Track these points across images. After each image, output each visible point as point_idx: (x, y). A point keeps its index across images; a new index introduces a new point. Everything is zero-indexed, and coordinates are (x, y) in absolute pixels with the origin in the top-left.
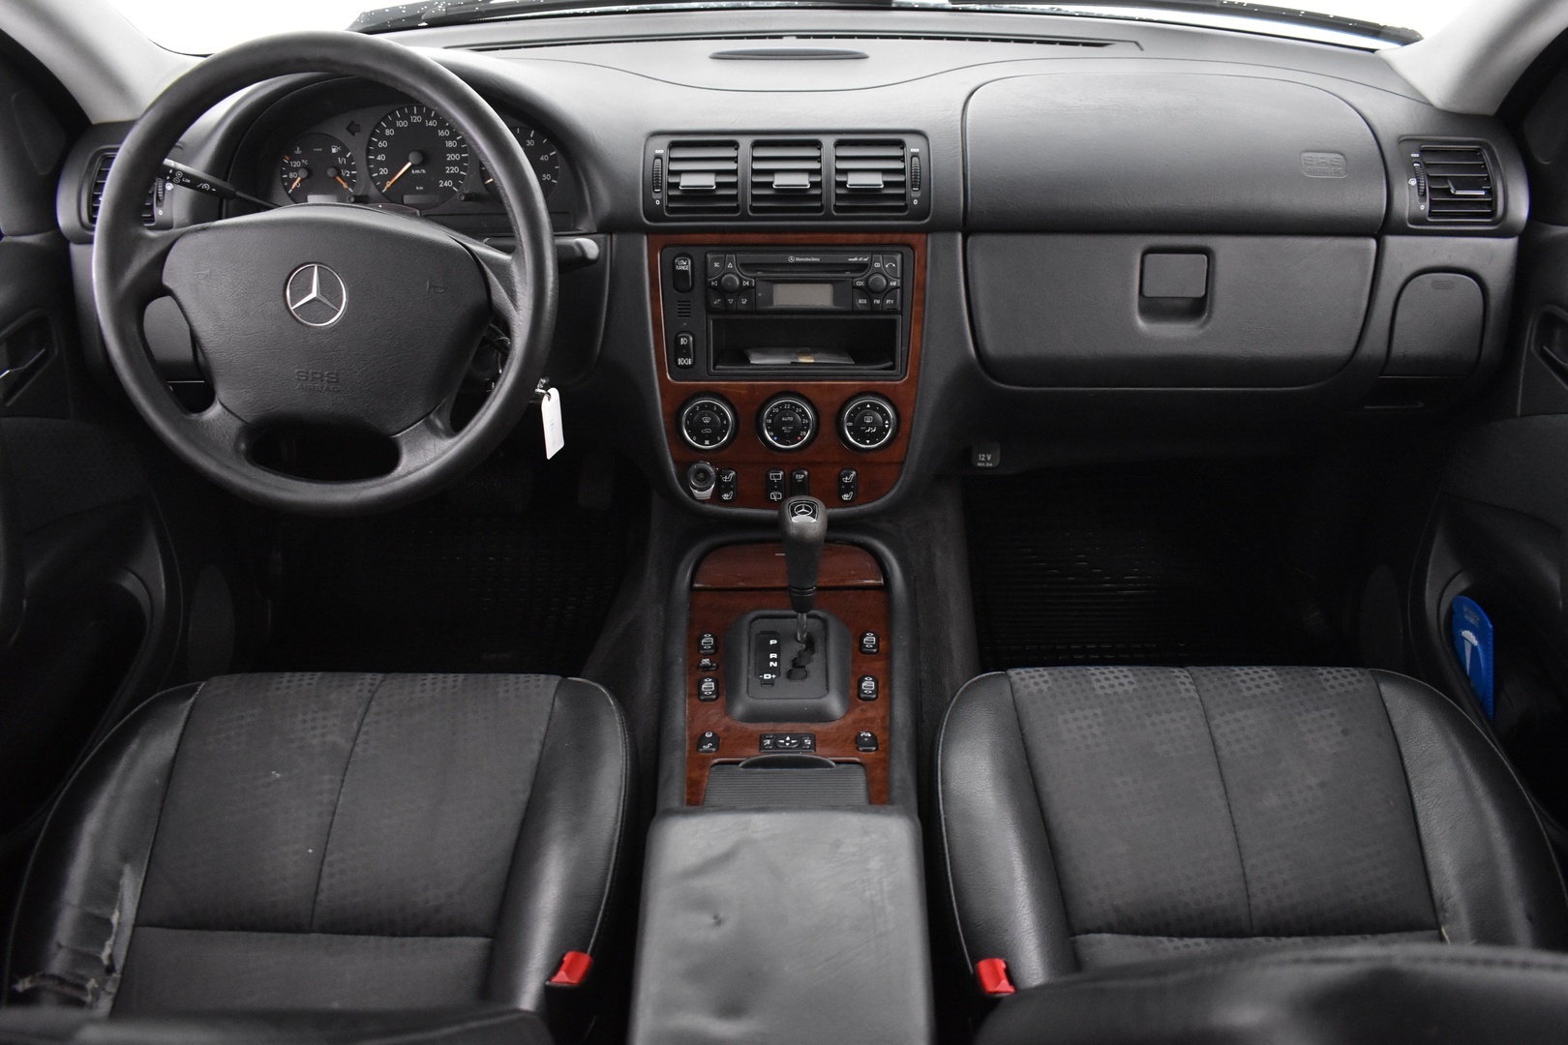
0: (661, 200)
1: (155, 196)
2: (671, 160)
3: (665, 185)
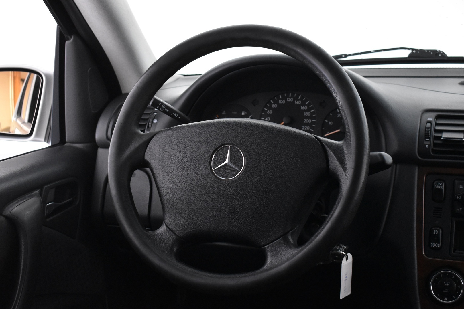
0: (429, 145)
1: (147, 126)
2: (437, 124)
3: (432, 137)
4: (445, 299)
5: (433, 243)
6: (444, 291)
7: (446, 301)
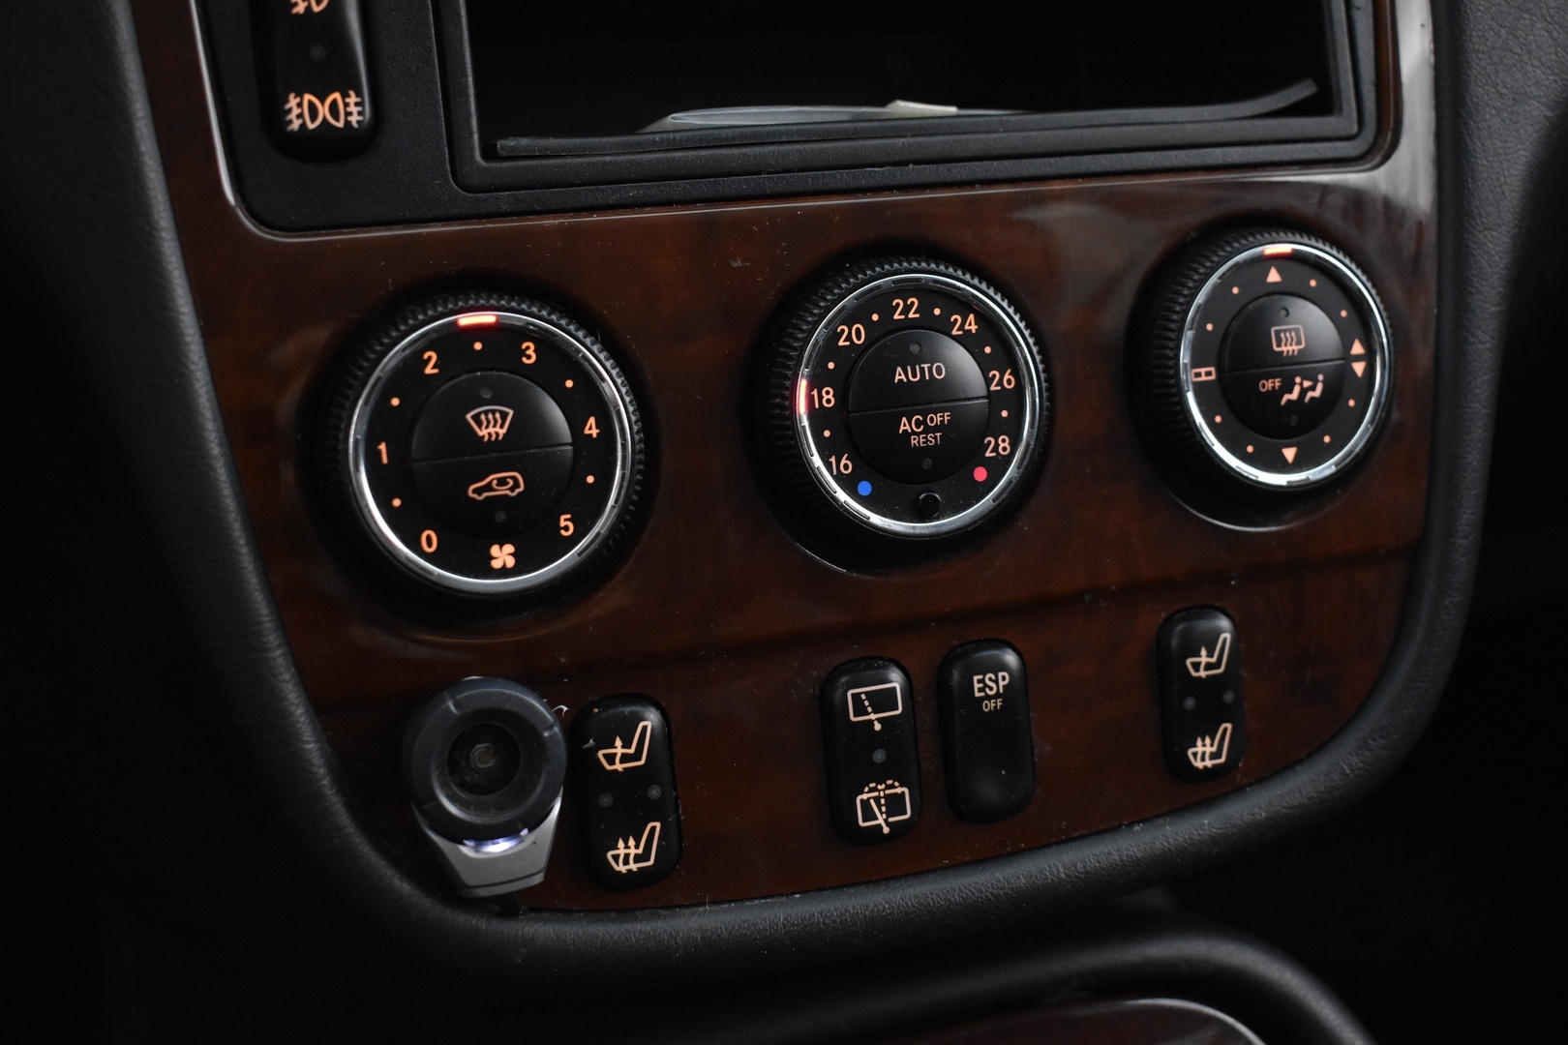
4: (496, 564)
5: (300, 94)
6: (478, 491)
7: (504, 572)
